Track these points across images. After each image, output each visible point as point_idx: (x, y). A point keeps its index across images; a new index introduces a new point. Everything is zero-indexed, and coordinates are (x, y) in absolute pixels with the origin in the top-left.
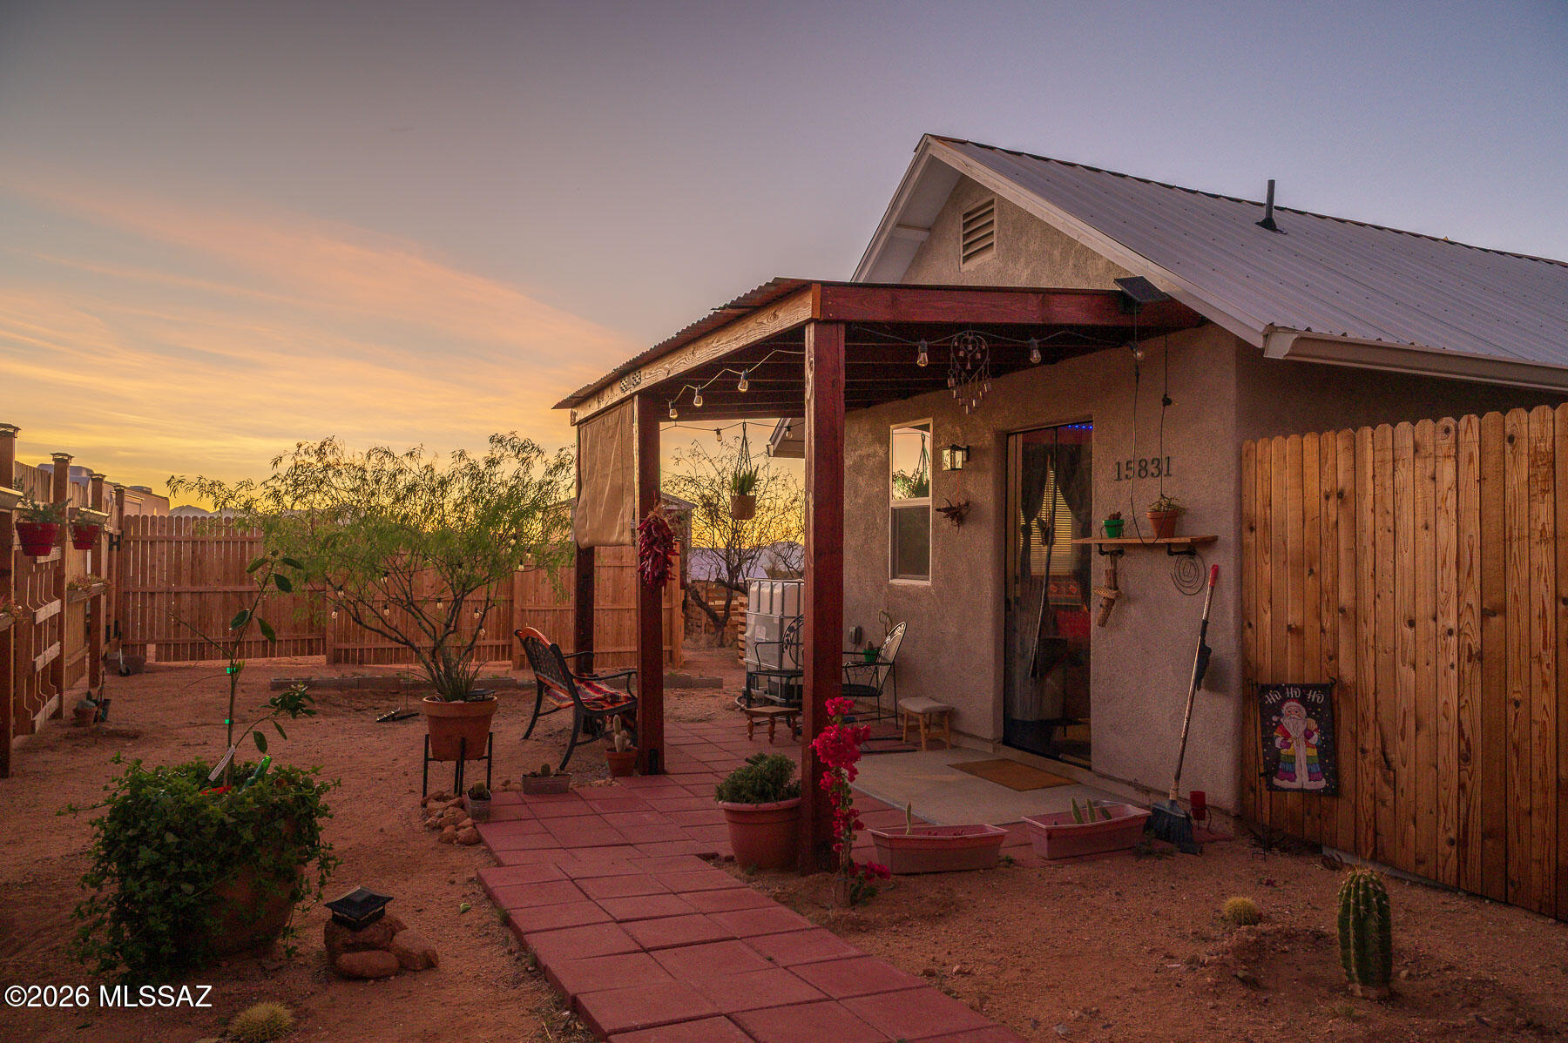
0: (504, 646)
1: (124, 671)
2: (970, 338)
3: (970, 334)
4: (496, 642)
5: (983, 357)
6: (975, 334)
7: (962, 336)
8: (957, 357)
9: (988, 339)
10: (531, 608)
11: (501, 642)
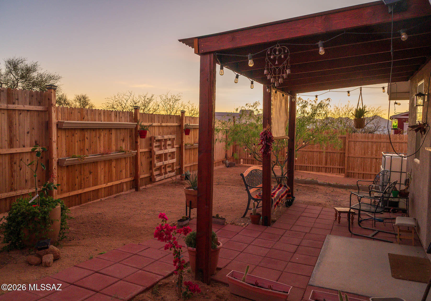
0: (342, 169)
1: (228, 166)
2: (278, 48)
3: (278, 46)
4: (339, 167)
5: (286, 57)
6: (281, 46)
7: (273, 48)
8: (269, 58)
9: (288, 46)
10: (352, 156)
11: (341, 167)
